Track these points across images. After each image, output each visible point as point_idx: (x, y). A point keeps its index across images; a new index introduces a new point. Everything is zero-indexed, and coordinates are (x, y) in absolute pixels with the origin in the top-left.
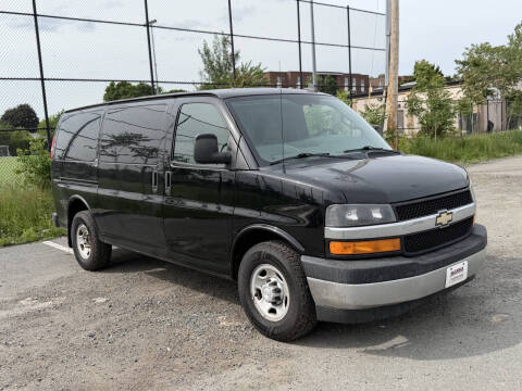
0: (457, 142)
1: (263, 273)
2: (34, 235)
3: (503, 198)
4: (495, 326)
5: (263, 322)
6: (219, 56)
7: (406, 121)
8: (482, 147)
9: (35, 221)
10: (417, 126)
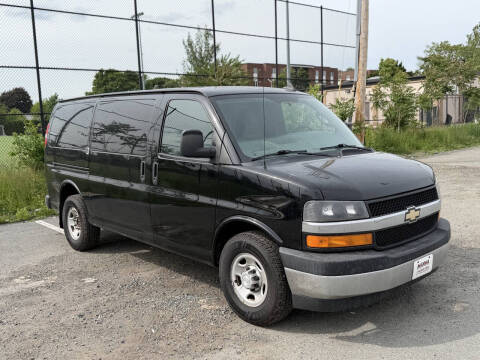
0: (418, 134)
1: (243, 261)
2: (27, 214)
3: (461, 189)
4: (456, 315)
5: (242, 308)
6: (201, 48)
7: (372, 113)
8: (440, 138)
9: (28, 200)
10: (382, 117)
